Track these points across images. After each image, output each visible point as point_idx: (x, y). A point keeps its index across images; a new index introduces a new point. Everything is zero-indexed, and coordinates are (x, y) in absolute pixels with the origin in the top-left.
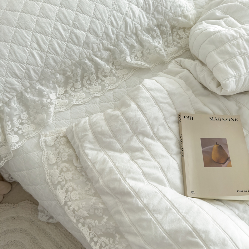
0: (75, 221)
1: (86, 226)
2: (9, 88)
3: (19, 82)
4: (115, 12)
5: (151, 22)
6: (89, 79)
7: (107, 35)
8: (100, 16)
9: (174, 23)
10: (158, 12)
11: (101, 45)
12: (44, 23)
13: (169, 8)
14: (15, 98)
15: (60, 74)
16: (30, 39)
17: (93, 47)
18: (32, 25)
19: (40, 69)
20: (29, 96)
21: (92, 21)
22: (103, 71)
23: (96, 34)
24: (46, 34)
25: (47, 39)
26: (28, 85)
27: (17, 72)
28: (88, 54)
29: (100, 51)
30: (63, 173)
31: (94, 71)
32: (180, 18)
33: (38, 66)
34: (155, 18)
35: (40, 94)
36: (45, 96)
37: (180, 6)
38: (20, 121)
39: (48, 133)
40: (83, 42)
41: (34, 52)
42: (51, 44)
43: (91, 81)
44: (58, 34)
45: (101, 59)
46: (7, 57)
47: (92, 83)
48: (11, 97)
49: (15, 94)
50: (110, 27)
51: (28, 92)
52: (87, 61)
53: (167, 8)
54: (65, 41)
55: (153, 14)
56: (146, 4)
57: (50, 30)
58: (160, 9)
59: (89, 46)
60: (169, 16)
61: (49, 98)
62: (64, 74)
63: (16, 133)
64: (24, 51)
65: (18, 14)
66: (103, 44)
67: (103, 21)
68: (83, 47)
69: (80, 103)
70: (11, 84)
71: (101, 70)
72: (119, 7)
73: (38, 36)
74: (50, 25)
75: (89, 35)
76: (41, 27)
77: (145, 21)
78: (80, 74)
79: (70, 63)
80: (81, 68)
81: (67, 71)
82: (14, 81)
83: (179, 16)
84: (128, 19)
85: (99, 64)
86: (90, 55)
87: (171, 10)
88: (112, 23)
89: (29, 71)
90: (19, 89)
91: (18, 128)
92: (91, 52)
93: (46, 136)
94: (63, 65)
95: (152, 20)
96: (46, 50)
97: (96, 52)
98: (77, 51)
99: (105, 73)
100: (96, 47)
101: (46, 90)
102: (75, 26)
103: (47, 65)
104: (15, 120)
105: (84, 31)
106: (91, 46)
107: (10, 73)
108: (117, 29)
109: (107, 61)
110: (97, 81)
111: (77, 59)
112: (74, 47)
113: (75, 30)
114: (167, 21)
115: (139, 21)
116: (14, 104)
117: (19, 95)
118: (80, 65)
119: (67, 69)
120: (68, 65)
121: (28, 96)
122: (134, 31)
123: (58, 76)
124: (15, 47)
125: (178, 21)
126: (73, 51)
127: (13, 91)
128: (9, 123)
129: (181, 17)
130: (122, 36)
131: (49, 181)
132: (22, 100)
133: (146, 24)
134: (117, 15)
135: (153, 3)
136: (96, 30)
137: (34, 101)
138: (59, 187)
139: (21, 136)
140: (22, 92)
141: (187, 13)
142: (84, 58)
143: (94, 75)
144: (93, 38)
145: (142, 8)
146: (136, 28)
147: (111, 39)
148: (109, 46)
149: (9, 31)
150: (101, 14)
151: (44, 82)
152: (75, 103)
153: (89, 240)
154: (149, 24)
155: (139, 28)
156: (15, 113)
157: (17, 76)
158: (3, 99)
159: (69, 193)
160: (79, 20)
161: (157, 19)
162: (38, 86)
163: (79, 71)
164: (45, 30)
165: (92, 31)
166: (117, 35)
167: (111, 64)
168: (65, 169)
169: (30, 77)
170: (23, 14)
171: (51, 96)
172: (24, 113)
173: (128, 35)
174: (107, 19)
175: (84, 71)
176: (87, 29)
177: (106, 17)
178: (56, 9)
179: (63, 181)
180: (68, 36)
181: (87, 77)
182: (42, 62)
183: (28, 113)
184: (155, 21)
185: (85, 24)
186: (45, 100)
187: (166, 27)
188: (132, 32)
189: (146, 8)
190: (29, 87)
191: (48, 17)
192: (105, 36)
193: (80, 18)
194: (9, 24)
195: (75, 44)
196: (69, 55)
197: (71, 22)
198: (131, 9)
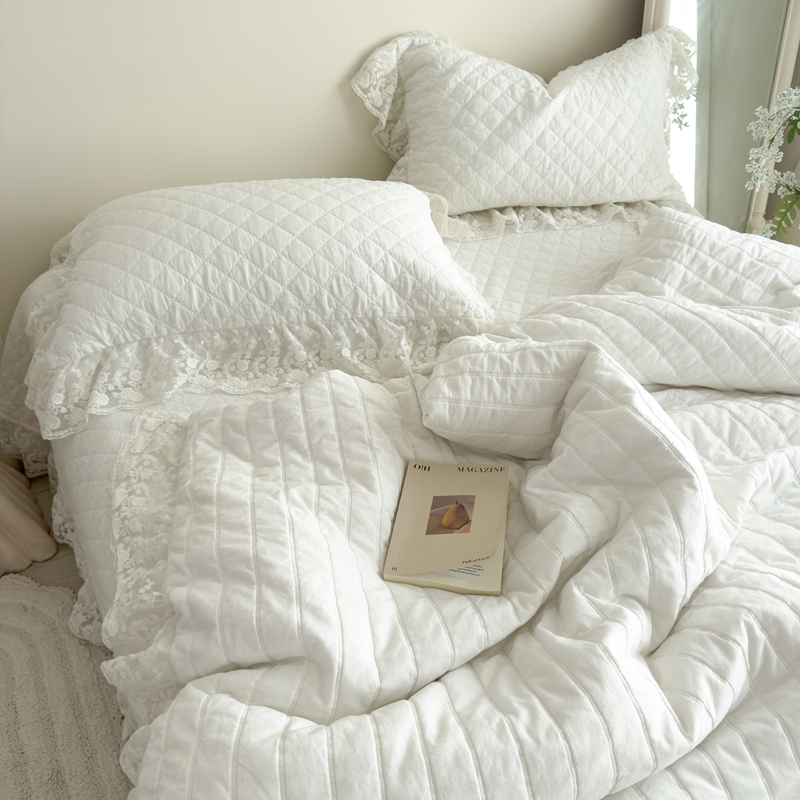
0: (117, 537)
1: (129, 550)
2: (133, 322)
3: (152, 322)
4: (341, 275)
5: (404, 311)
6: (264, 362)
7: (319, 303)
8: (314, 272)
9: (445, 326)
10: (421, 302)
11: (304, 314)
12: (227, 254)
13: (441, 299)
14: (136, 344)
15: (221, 336)
16: (196, 267)
17: (288, 312)
18: (209, 251)
19: (193, 315)
20: (157, 348)
21: (300, 275)
22: (293, 357)
23: (299, 295)
24: (222, 268)
25: (220, 276)
26: (165, 332)
27: (156, 305)
28: (278, 322)
29: (299, 323)
30: (141, 468)
31: (277, 350)
32: (458, 323)
33: (191, 309)
34: (413, 307)
35: (176, 352)
36: (181, 356)
37: (463, 304)
38: (125, 379)
39: (155, 413)
40: (274, 299)
41: (194, 288)
42: (224, 286)
43: (267, 366)
44: (240, 275)
45: (299, 338)
46: (152, 280)
47: (267, 370)
48: (130, 339)
49: (139, 338)
50: (326, 294)
51: (158, 343)
52: (272, 331)
53: (436, 299)
54: (246, 287)
55: (411, 300)
56: (400, 281)
57: (230, 265)
58: (424, 296)
59: (281, 308)
60: (438, 312)
61: (185, 361)
62: (228, 339)
63: (109, 393)
64: (180, 281)
65: (197, 231)
66: (307, 313)
67: (318, 280)
68: (273, 308)
69: (231, 391)
70: (140, 319)
71: (290, 354)
72: (351, 269)
73: (210, 268)
74: (234, 258)
75: (288, 293)
76: (219, 257)
77: (392, 305)
78: (252, 347)
79: (243, 325)
80: (259, 339)
81: (234, 334)
82: (146, 316)
83: (457, 319)
84: (360, 291)
85: (290, 343)
86: (280, 324)
87: (445, 305)
88: (331, 287)
89: (175, 312)
90: (148, 332)
91: (116, 387)
92: (284, 320)
93: (150, 415)
94: (231, 322)
95: (407, 309)
96: (212, 291)
97: (292, 323)
98: (259, 309)
99: (295, 361)
100: (294, 315)
101: (186, 350)
102: (269, 272)
103: (205, 313)
104: (119, 374)
105: (282, 284)
106: (286, 309)
107: (146, 302)
108: (339, 300)
109: (308, 345)
110: (278, 371)
111: (257, 322)
112: (257, 301)
113: (267, 278)
114: (436, 321)
115: (381, 302)
116: (130, 352)
117: (145, 342)
118: (259, 335)
119: (237, 332)
120: (238, 326)
121: (155, 348)
122: (370, 315)
123: (217, 337)
124: (170, 271)
125: (453, 325)
126: (254, 306)
127: (137, 331)
128: (106, 375)
129: (460, 320)
130: (346, 315)
131: (115, 474)
132: (145, 350)
133: (395, 312)
134: (344, 280)
135: (414, 284)
136: (302, 289)
137: (161, 358)
138: (124, 484)
139: (113, 402)
140: (150, 340)
141: (473, 318)
142: (268, 325)
143: (276, 359)
144: (291, 299)
145: (393, 285)
146: (374, 311)
147: (323, 312)
148: (319, 323)
149: (173, 248)
150: (317, 270)
151: (191, 338)
152: (223, 388)
153: (120, 570)
154: (399, 314)
155: (381, 314)
156: (125, 364)
157: (153, 312)
158: (118, 336)
159: (133, 496)
160: (279, 266)
161: (415, 310)
162: (179, 340)
163: (253, 342)
164: (222, 263)
165: (294, 288)
166: (336, 310)
167: (315, 352)
168: (146, 463)
169: (171, 322)
170: (203, 234)
171: (189, 360)
172: (137, 371)
173: (357, 318)
174: (326, 280)
175: (261, 345)
176: (286, 283)
177: (324, 275)
178: (253, 240)
179: (135, 478)
180: (254, 282)
181: (264, 358)
182: (199, 305)
183: (143, 375)
184: (413, 314)
185: (286, 274)
186: (177, 361)
187: (429, 328)
188: (365, 314)
189: (400, 288)
190: (164, 337)
191: (235, 247)
192: (313, 303)
193: (282, 265)
194: (179, 240)
195: (260, 297)
196: (245, 309)
197: (266, 265)
198: (371, 278)
